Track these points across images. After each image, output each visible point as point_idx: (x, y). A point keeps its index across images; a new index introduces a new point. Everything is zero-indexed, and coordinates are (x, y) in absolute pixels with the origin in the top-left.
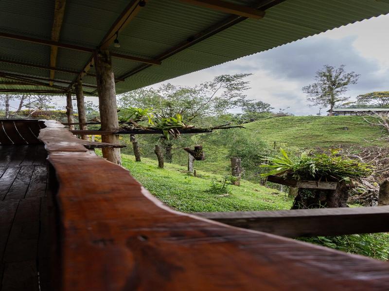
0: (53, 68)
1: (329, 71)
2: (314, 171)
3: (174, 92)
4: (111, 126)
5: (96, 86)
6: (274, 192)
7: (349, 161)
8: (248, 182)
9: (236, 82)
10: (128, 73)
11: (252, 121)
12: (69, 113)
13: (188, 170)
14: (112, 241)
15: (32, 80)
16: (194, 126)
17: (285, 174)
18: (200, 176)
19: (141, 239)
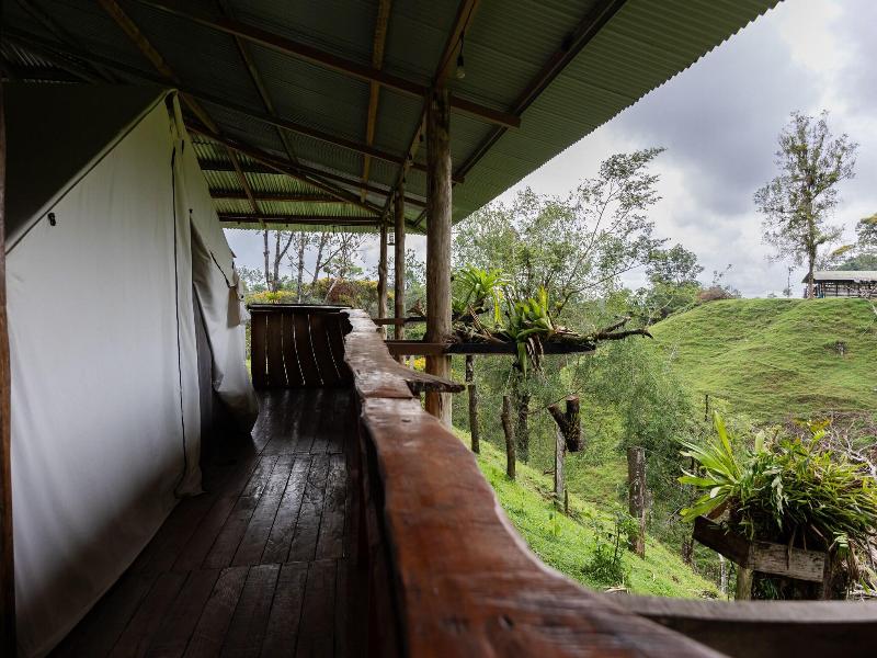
0: (369, 150)
1: (802, 132)
2: (780, 507)
3: (536, 216)
4: (442, 328)
5: (424, 200)
6: (708, 589)
7: (846, 471)
8: (659, 546)
9: (637, 179)
10: (471, 158)
11: (664, 314)
12: (381, 286)
13: (555, 491)
14: (466, 622)
15: (335, 186)
16: (566, 331)
17: (726, 516)
18: (576, 516)
19: (503, 623)
